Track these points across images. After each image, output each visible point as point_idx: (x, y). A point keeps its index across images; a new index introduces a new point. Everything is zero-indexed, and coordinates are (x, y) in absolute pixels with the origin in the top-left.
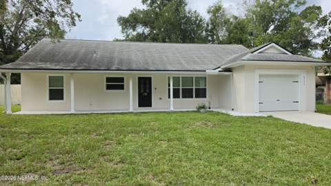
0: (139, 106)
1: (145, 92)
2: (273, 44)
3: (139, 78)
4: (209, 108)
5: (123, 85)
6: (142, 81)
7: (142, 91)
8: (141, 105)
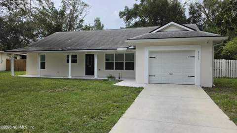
0: (86, 75)
1: (90, 65)
2: (172, 23)
3: (86, 55)
4: (119, 78)
5: (76, 60)
6: (88, 57)
7: (88, 64)
8: (87, 74)
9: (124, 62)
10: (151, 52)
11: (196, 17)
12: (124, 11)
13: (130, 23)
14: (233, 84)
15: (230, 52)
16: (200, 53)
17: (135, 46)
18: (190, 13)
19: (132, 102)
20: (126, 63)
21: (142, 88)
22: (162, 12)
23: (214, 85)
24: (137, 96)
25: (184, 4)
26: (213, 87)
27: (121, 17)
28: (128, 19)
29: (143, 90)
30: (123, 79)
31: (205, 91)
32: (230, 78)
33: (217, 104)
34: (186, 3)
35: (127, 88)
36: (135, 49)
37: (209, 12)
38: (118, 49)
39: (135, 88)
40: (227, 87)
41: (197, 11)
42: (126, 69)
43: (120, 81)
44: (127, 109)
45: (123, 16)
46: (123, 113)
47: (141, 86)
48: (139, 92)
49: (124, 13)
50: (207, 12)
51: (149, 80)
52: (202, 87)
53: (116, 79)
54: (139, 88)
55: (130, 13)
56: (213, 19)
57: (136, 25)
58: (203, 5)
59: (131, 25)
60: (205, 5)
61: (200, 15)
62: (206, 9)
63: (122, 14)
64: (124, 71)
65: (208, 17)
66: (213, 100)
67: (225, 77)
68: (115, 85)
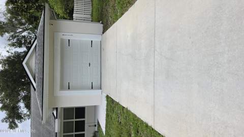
2: (24, 63)
9: (74, 120)
10: (62, 88)
11: (25, 41)
12: (8, 123)
13: (25, 114)
14: (99, 7)
15: (66, 10)
16: (65, 34)
17: (54, 109)
18: (20, 46)
19: (128, 111)
20: (76, 118)
21: (108, 97)
22: (14, 77)
23: (101, 22)
24: (118, 104)
25: (10, 54)
26: (102, 23)
27: (17, 126)
28: (20, 117)
29: (110, 96)
30: (97, 122)
31: (107, 29)
32: (92, 11)
33: (122, 14)
34: (8, 51)
35: (107, 115)
36: (57, 109)
37: (21, 28)
38: (56, 131)
39: (107, 106)
40: (102, 11)
41: (18, 39)
42: (84, 117)
43: (99, 126)
44: (139, 119)
45: (15, 124)
46: (147, 126)
47: (105, 99)
48: (113, 101)
49: (11, 122)
50: (21, 30)
51: (97, 89)
52: (103, 33)
53: (97, 130)
54: (107, 101)
55: (12, 115)
56: (29, 24)
57: (28, 106)
58: (12, 33)
59: (28, 113)
60: (12, 31)
61: (24, 37)
62: (18, 31)
63: (13, 126)
64: (86, 119)
65: (27, 30)
66: (117, 20)
67: (92, 15)
68: (104, 133)
